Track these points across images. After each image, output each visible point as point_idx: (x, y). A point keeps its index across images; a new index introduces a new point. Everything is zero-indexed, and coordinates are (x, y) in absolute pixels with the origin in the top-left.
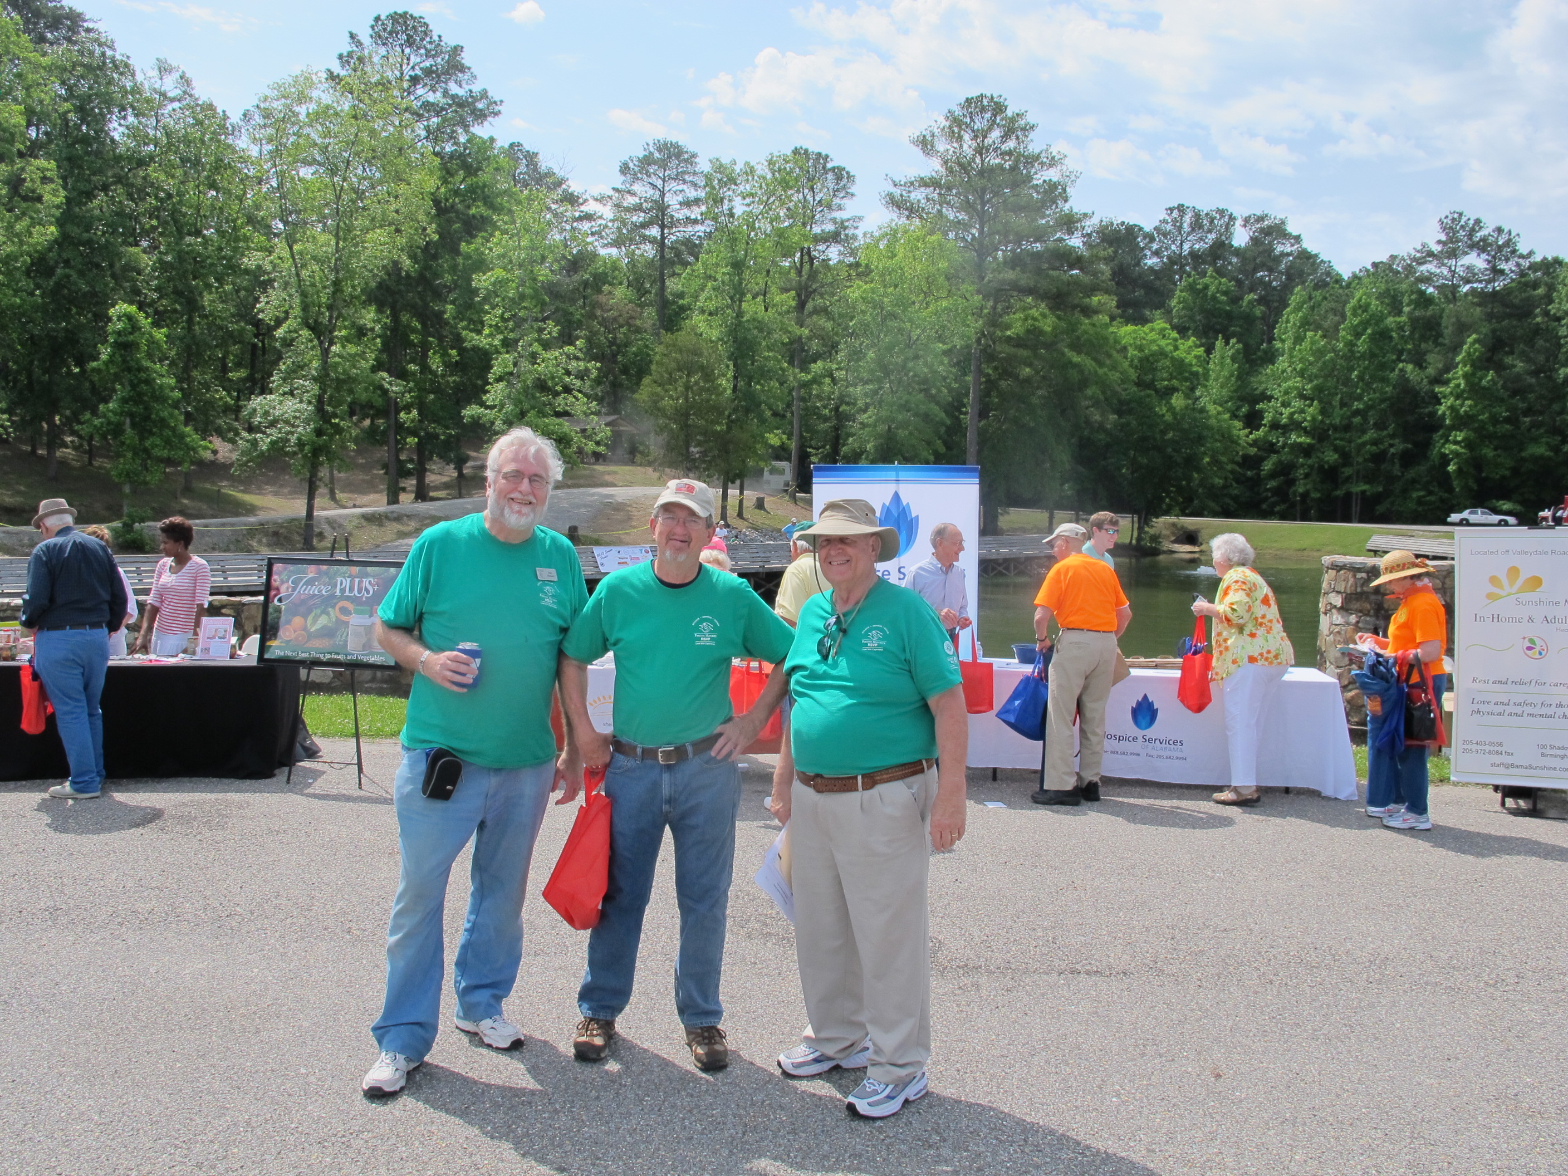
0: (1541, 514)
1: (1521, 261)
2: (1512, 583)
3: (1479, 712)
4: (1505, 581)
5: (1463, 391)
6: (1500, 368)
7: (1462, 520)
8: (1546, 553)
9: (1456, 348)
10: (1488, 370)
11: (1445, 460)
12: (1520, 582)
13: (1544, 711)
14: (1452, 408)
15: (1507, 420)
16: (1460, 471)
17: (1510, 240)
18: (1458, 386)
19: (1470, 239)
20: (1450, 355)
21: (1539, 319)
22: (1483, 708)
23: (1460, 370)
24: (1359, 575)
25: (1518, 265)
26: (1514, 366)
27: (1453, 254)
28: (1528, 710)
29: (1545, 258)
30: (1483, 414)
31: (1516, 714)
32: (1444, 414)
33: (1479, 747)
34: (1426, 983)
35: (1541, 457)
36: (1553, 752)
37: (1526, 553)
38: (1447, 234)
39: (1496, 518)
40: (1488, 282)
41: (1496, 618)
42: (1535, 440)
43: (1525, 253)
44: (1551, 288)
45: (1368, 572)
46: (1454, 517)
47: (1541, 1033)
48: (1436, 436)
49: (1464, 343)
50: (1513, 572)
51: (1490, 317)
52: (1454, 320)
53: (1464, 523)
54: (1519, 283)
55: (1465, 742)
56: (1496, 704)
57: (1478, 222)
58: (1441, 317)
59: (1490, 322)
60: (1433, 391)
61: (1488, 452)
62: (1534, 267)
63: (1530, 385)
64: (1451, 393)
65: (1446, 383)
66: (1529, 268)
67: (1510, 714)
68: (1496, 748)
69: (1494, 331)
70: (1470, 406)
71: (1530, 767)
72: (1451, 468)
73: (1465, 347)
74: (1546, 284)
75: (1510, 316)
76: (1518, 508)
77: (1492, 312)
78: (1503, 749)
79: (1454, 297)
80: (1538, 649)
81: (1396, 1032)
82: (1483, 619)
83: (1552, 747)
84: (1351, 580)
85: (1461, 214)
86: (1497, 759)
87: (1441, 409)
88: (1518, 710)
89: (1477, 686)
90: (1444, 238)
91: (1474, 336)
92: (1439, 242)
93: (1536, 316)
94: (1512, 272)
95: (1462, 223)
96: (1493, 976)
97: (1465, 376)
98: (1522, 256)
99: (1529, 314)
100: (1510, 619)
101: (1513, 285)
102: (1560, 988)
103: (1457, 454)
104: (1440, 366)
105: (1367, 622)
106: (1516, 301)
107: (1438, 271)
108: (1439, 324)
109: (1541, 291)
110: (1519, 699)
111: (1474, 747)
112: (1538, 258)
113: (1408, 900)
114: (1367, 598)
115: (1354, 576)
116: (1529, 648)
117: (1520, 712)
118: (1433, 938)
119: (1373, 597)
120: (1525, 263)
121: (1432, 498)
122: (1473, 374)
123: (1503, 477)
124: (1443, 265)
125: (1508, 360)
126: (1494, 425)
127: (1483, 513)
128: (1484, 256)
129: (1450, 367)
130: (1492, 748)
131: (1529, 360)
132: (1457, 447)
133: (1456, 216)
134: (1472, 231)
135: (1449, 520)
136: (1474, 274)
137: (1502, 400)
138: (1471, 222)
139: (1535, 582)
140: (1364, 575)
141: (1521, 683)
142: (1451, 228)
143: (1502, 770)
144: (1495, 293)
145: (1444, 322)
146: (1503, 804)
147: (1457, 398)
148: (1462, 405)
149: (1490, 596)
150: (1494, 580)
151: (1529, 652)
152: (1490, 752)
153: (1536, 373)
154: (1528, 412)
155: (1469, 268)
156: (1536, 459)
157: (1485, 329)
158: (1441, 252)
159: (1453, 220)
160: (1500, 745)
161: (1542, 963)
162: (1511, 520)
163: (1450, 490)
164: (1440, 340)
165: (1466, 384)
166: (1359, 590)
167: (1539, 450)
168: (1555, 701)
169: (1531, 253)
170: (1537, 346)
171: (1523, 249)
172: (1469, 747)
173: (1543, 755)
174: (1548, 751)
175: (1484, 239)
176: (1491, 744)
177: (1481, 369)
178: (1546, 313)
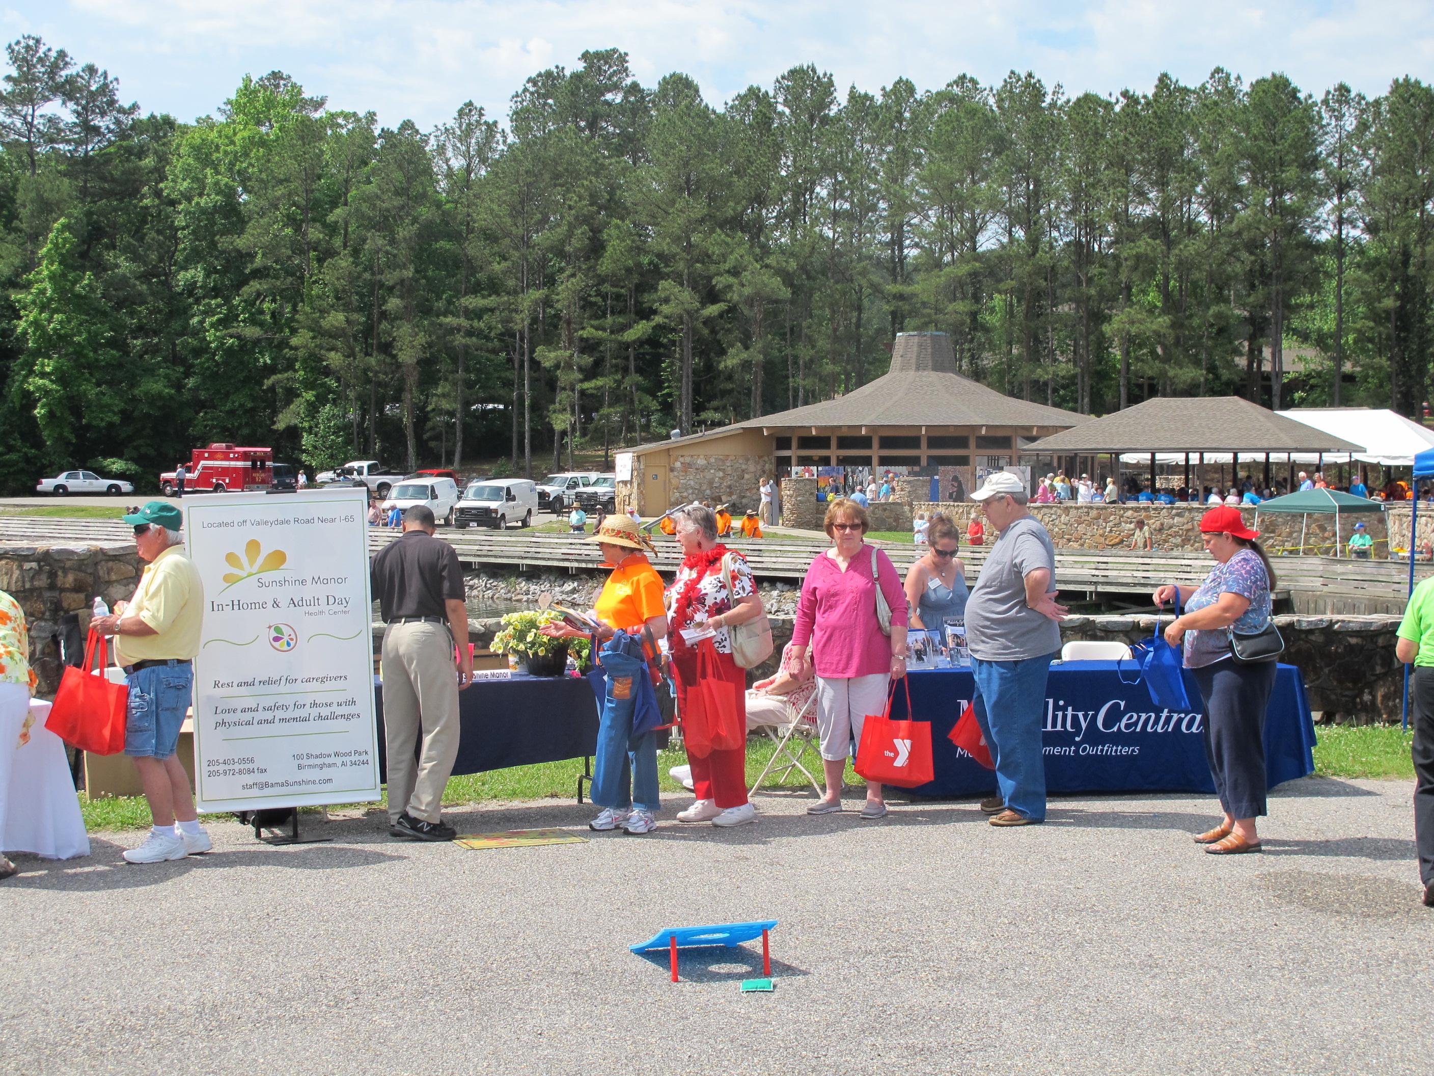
0: (164, 475)
1: (122, 117)
2: (252, 562)
3: (224, 723)
4: (244, 559)
5: (51, 300)
6: (100, 267)
7: (58, 487)
8: (288, 522)
9: (36, 237)
10: (83, 269)
11: (29, 401)
12: (260, 560)
13: (298, 713)
14: (36, 324)
15: (112, 343)
16: (51, 415)
17: (105, 85)
18: (43, 292)
19: (52, 78)
20: (29, 246)
21: (147, 202)
22: (229, 718)
23: (45, 270)
24: (27, 566)
25: (118, 122)
26: (117, 266)
27: (29, 98)
28: (280, 714)
29: (153, 117)
30: (80, 333)
31: (266, 721)
32: (25, 333)
33: (227, 767)
34: (269, 1018)
35: (160, 396)
36: (312, 761)
37: (266, 523)
38: (19, 68)
39: (104, 484)
40: (79, 143)
41: (237, 605)
42: (150, 371)
43: (127, 105)
44: (163, 159)
45: (38, 561)
46: (47, 484)
47: (399, 1035)
48: (14, 365)
49: (48, 229)
50: (253, 546)
51: (84, 192)
52: (33, 195)
53: (61, 491)
54: (120, 147)
55: (210, 764)
56: (243, 711)
57: (62, 54)
58: (15, 189)
59: (83, 201)
60: (7, 299)
61: (91, 391)
62: (137, 126)
63: (140, 294)
64: (34, 302)
65: (27, 286)
66: (133, 128)
67: (260, 722)
68: (247, 766)
69: (89, 214)
70: (61, 322)
71: (286, 784)
72: (39, 412)
73: (51, 236)
74: (156, 152)
75: (109, 194)
76: (133, 467)
77: (85, 187)
78: (255, 765)
79: (33, 161)
80: (286, 638)
81: (263, 1067)
82: (221, 607)
83: (309, 756)
84: (16, 573)
85: (38, 41)
86: (249, 779)
87: (22, 325)
88: (269, 715)
89: (220, 692)
90: (15, 73)
91: (62, 220)
92: (9, 78)
93: (143, 197)
94: (110, 131)
95: (41, 54)
96: (331, 998)
97: (52, 277)
98: (121, 110)
99: (135, 192)
100: (253, 605)
101: (112, 150)
102: (398, 994)
103: (47, 392)
104: (17, 262)
105: (41, 629)
106: (117, 173)
107: (8, 121)
108: (13, 201)
109: (149, 162)
110: (269, 702)
111: (222, 768)
112: (143, 114)
113: (206, 947)
114: (40, 596)
115: (20, 567)
116: (277, 639)
117: (270, 718)
118: (254, 977)
119: (47, 594)
120: (127, 121)
121: (13, 456)
122: (64, 275)
123: (111, 425)
124: (16, 113)
125: (109, 256)
126: (95, 351)
127: (85, 476)
128: (71, 105)
129: (29, 265)
130: (242, 767)
131: (135, 257)
132: (47, 382)
133: (31, 43)
134: (54, 69)
135: (39, 488)
136: (59, 131)
137: (104, 314)
138: (53, 54)
139: (279, 558)
140: (34, 565)
141: (270, 682)
142: (25, 59)
143: (255, 792)
144: (87, 160)
145: (20, 197)
146: (258, 835)
147: (43, 309)
148: (50, 321)
149: (227, 578)
150: (231, 558)
151: (276, 644)
152: (240, 772)
153: (145, 277)
154: (140, 330)
155: (52, 121)
156: (153, 399)
157: (77, 210)
158: (12, 93)
159: (28, 48)
160: (252, 761)
161: (372, 977)
162: (126, 486)
163: (38, 444)
164: (16, 223)
165: (54, 291)
166: (28, 586)
167: (156, 386)
168: (308, 700)
169: (135, 107)
170: (148, 239)
171: (124, 101)
172: (216, 768)
173: (300, 767)
174: (305, 762)
175: (70, 81)
176: (243, 761)
177: (74, 268)
178: (158, 194)
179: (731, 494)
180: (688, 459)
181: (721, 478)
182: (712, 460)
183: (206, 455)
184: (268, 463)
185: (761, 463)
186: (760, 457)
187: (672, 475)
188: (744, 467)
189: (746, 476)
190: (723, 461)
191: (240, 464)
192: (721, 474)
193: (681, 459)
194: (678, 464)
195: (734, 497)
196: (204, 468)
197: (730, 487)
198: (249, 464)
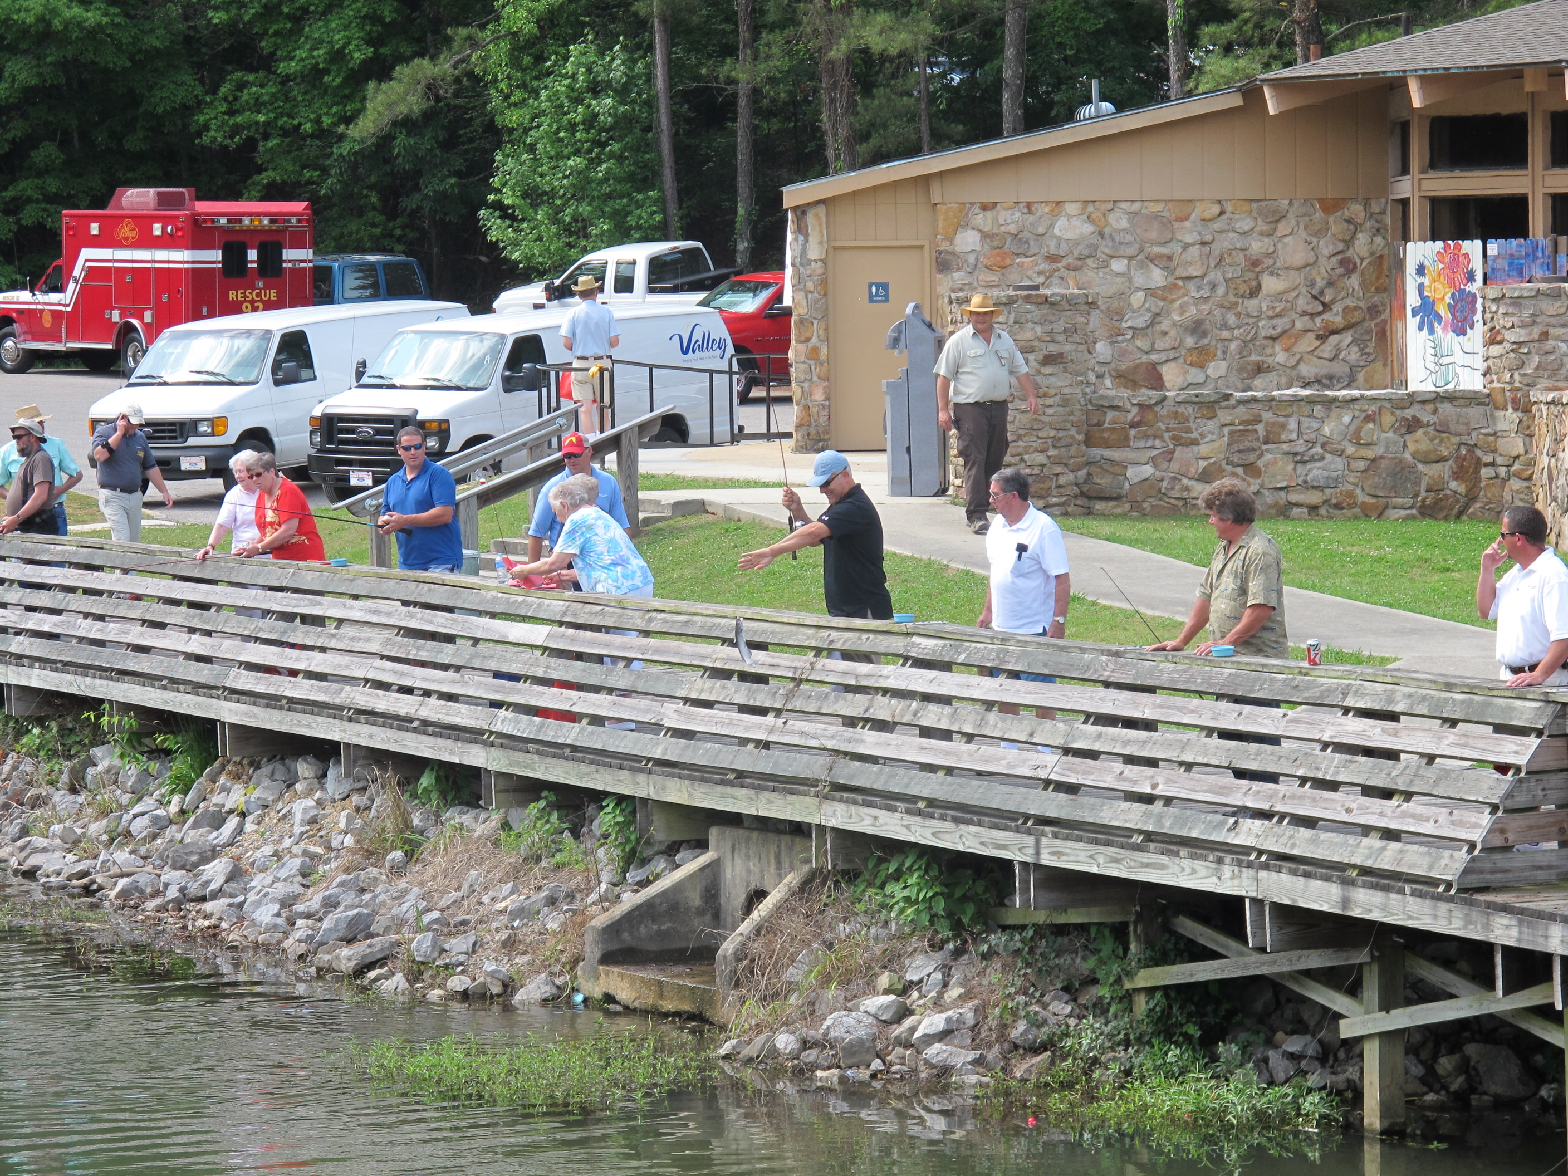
179: (1201, 357)
180: (1009, 219)
181: (1162, 294)
182: (1119, 221)
183: (95, 229)
184: (290, 255)
185: (1337, 226)
186: (1330, 206)
187: (945, 284)
188: (1257, 246)
189: (1270, 284)
190: (1166, 224)
191: (179, 257)
192: (1157, 277)
193: (981, 219)
194: (968, 241)
195: (1217, 369)
196: (92, 273)
197: (1197, 328)
198: (214, 256)
